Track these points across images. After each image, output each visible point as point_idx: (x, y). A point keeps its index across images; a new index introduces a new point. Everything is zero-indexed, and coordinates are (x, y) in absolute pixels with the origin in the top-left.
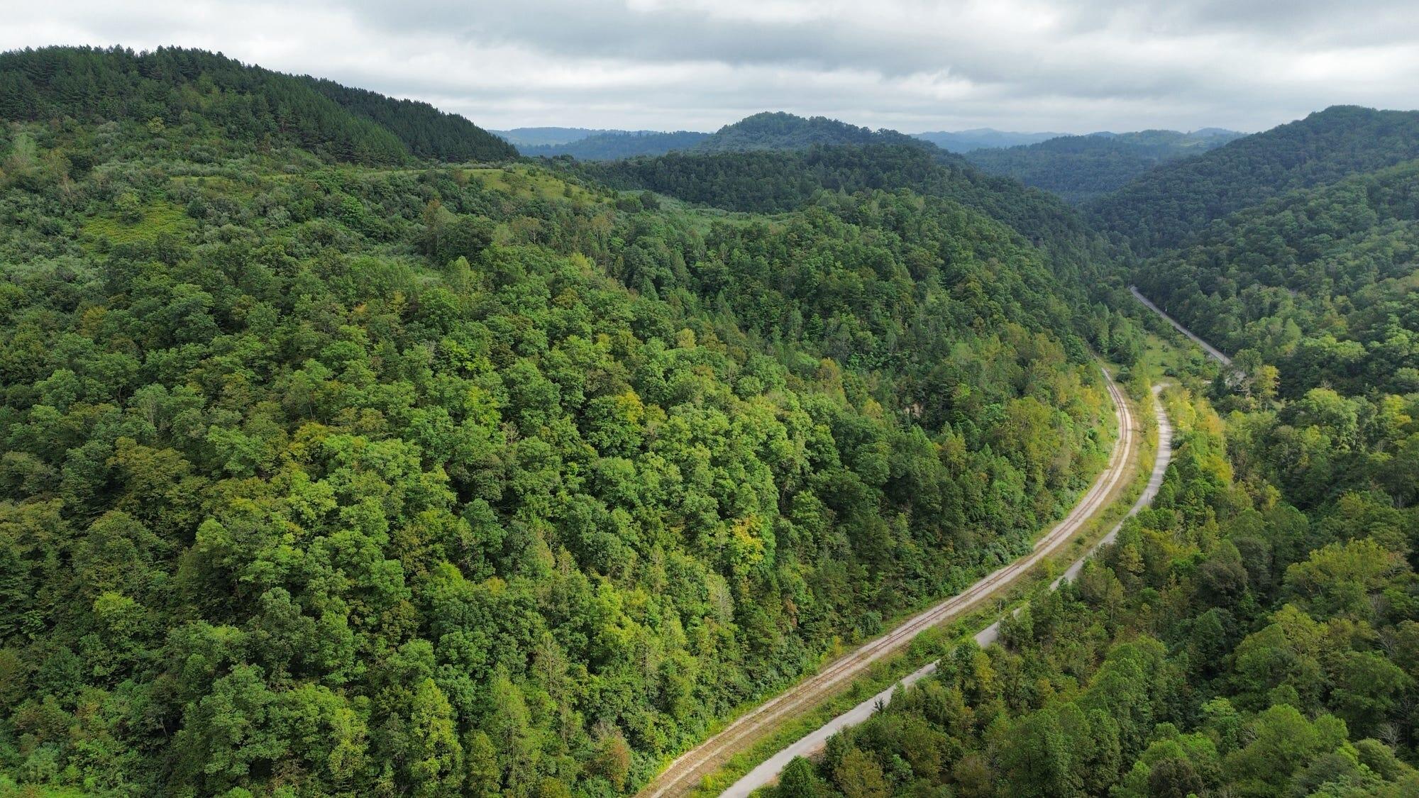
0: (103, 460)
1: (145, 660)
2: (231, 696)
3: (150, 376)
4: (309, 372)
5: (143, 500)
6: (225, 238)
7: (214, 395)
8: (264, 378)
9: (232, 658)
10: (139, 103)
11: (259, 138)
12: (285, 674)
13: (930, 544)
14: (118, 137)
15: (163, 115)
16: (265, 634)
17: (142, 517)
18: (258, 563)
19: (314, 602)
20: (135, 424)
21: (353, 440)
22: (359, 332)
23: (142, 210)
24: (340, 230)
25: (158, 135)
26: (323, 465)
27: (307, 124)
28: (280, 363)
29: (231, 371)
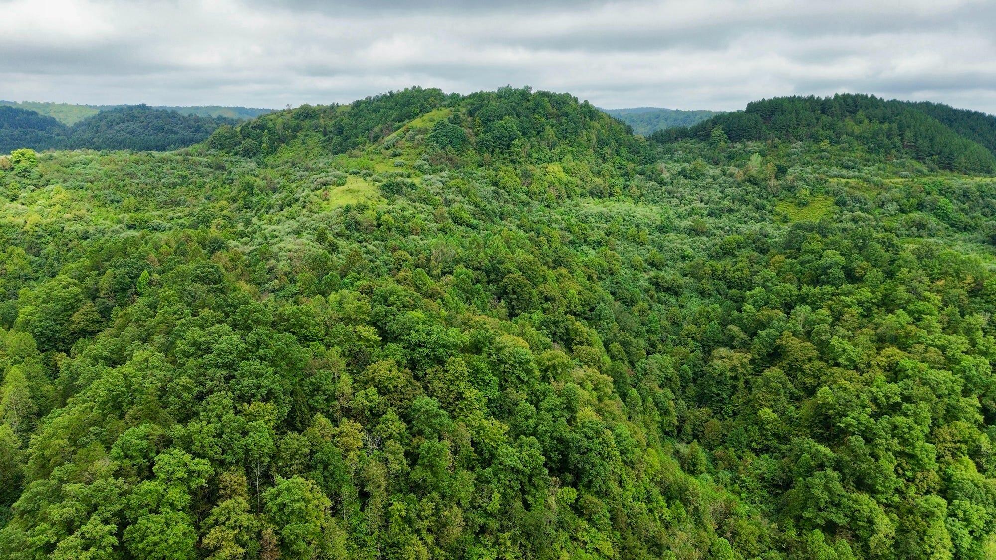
0: (774, 340)
1: (777, 448)
2: (823, 482)
3: (803, 300)
4: (898, 316)
5: (790, 365)
6: (855, 220)
7: (837, 317)
8: (867, 314)
9: (826, 464)
10: (817, 131)
11: (887, 152)
12: (852, 484)
14: (801, 152)
15: (831, 138)
16: (847, 459)
17: (788, 375)
18: (849, 418)
19: (877, 451)
20: (793, 324)
21: (920, 365)
22: (937, 298)
23: (809, 199)
24: (932, 221)
25: (825, 151)
26: (896, 373)
27: (923, 144)
28: (879, 306)
29: (849, 306)
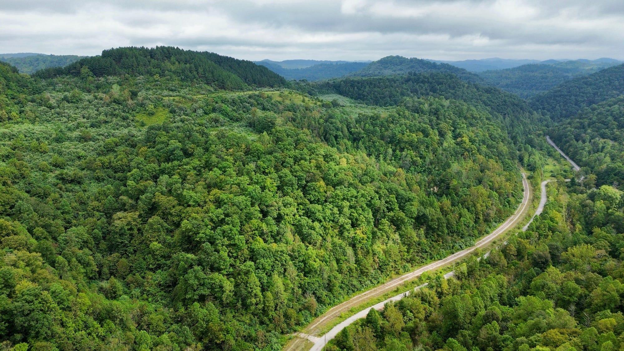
0: (151, 200)
1: (165, 264)
2: (194, 274)
3: (163, 172)
4: (215, 172)
5: (163, 213)
6: (182, 121)
7: (184, 179)
8: (199, 174)
9: (193, 264)
10: (151, 69)
11: (192, 81)
12: (209, 270)
13: (432, 241)
14: (144, 82)
15: (159, 73)
16: (203, 257)
17: (163, 219)
18: (200, 234)
19: (218, 247)
20: (160, 188)
21: (230, 196)
22: (231, 159)
23: (154, 111)
24: (221, 118)
25: (157, 81)
26: (219, 203)
27: (209, 75)
28: (204, 168)
29: (189, 171)
